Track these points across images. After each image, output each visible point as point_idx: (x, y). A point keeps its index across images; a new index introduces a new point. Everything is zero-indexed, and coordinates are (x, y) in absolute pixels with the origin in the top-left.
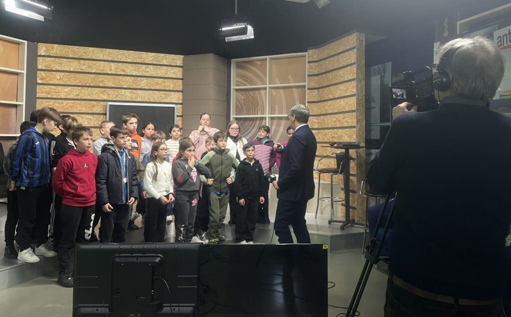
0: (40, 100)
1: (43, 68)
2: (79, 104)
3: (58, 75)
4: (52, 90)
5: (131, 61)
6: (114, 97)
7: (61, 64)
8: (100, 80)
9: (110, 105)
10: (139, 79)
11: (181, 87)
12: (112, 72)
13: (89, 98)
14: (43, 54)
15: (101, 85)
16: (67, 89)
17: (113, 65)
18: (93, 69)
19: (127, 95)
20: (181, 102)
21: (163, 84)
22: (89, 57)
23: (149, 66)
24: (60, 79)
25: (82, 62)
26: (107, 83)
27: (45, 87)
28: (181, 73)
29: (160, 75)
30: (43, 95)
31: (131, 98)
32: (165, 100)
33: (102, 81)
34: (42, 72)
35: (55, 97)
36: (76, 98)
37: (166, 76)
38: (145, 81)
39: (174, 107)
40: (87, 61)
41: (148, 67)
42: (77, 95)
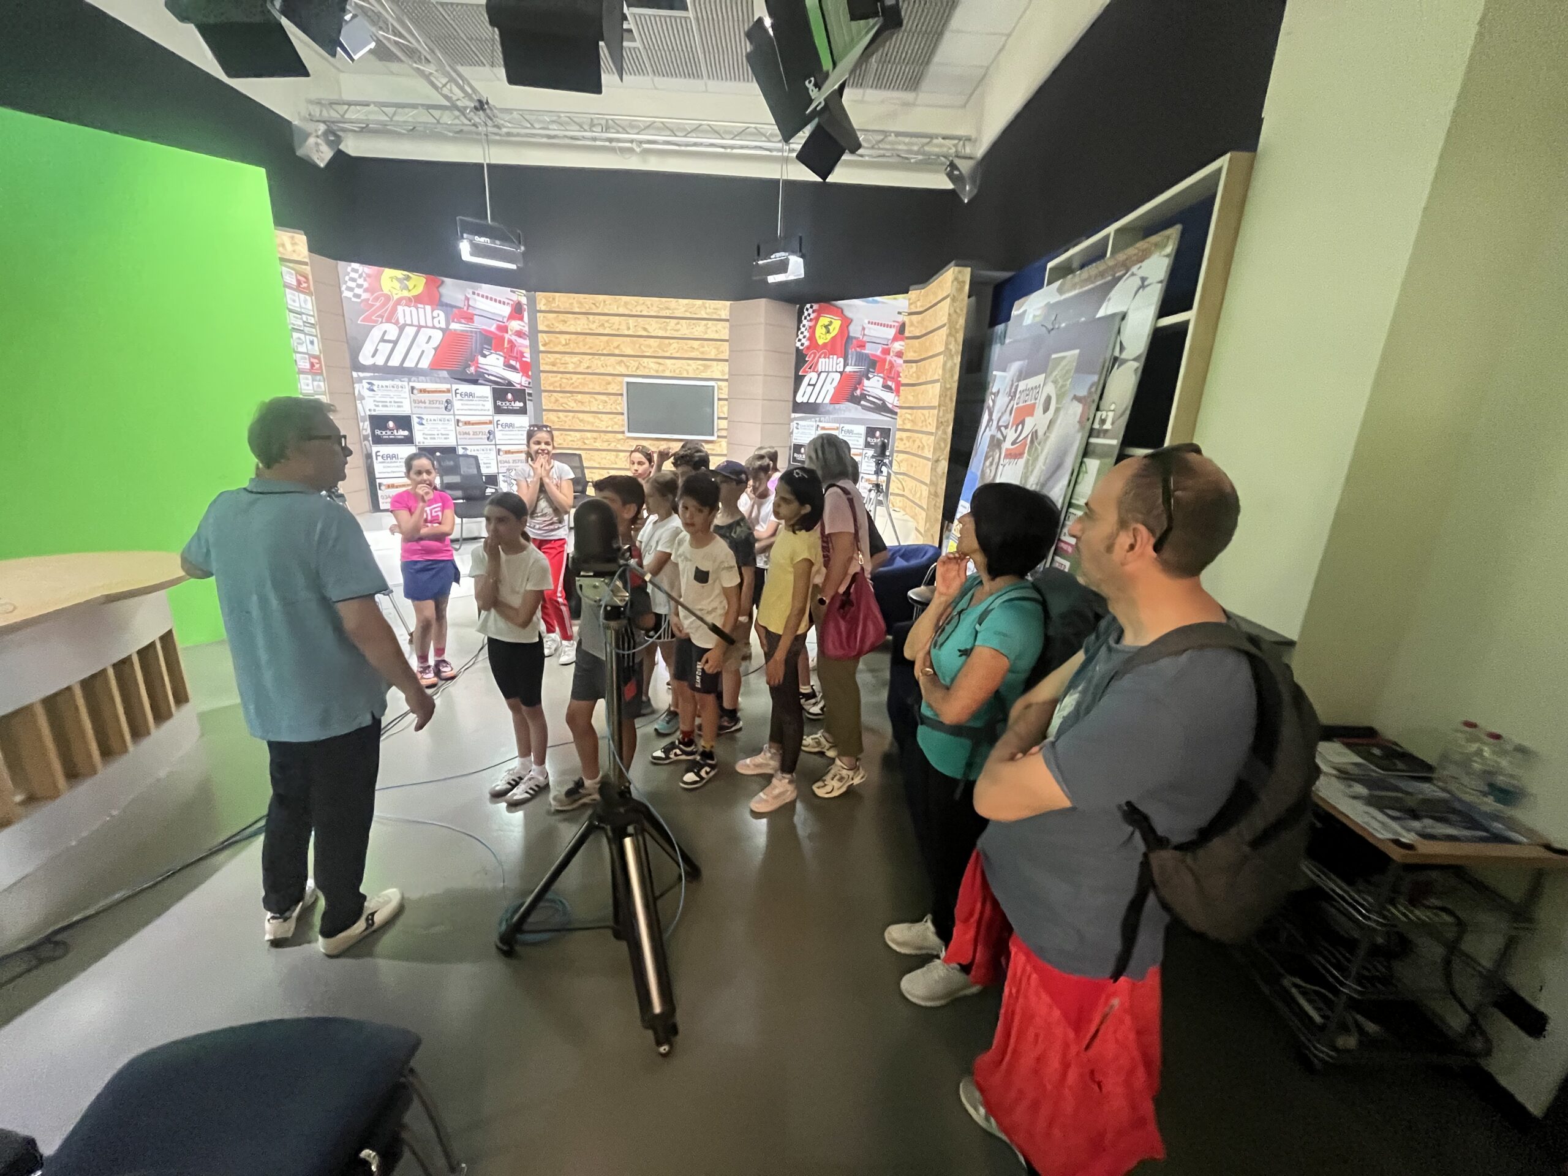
0: (545, 374)
1: (546, 329)
2: (591, 381)
3: (563, 338)
4: (558, 361)
5: (655, 314)
6: (634, 369)
7: (566, 322)
8: (616, 344)
9: (628, 383)
10: (667, 341)
11: (728, 353)
12: (630, 332)
13: (602, 371)
14: (543, 308)
15: (617, 352)
16: (576, 359)
17: (631, 321)
18: (605, 328)
19: (651, 366)
20: (726, 377)
21: (702, 350)
22: (599, 311)
23: (681, 321)
24: (567, 344)
25: (591, 317)
26: (624, 349)
27: (549, 355)
28: (727, 331)
29: (696, 335)
30: (547, 368)
31: (657, 371)
32: (704, 375)
33: (618, 347)
34: (544, 335)
35: (561, 370)
36: (586, 371)
37: (706, 336)
38: (675, 344)
39: (713, 387)
40: (597, 317)
41: (678, 323)
42: (588, 368)
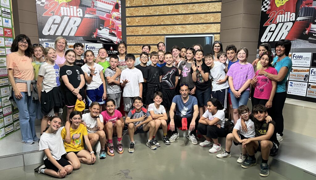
0: (128, 37)
1: (129, 15)
2: (149, 39)
3: (137, 19)
4: (134, 30)
5: (182, 2)
6: (170, 31)
7: (138, 11)
8: (161, 20)
9: (167, 38)
10: (187, 16)
11: (220, 19)
12: (169, 13)
13: (155, 33)
14: (128, 6)
15: (162, 24)
16: (143, 28)
17: (169, 7)
18: (157, 12)
19: (179, 30)
20: (219, 32)
21: (205, 18)
22: (154, 4)
23: (195, 4)
24: (139, 22)
25: (150, 7)
26: (166, 22)
27: (130, 28)
28: (220, 7)
29: (204, 11)
30: (130, 34)
31: (182, 31)
32: (207, 32)
34: (128, 18)
35: (136, 34)
36: (147, 34)
37: (208, 11)
38: (191, 17)
39: (212, 37)
40: (153, 7)
41: (194, 6)
42: (148, 32)
